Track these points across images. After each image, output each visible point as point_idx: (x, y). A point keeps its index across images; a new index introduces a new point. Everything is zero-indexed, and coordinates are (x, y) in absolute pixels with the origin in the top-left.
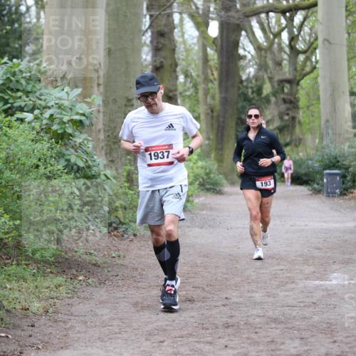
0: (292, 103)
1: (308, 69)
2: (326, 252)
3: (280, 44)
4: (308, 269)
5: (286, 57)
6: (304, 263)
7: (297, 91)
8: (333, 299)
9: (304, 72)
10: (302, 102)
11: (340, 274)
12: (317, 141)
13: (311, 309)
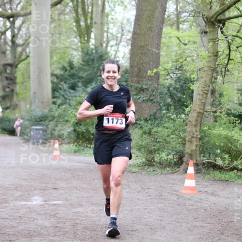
0: (12, 80)
1: (23, 57)
2: (30, 182)
3: (5, 39)
4: (17, 194)
5: (9, 48)
6: (14, 189)
7: (15, 72)
8: (33, 214)
9: (21, 59)
10: (19, 80)
11: (38, 197)
12: (28, 106)
13: (18, 221)
